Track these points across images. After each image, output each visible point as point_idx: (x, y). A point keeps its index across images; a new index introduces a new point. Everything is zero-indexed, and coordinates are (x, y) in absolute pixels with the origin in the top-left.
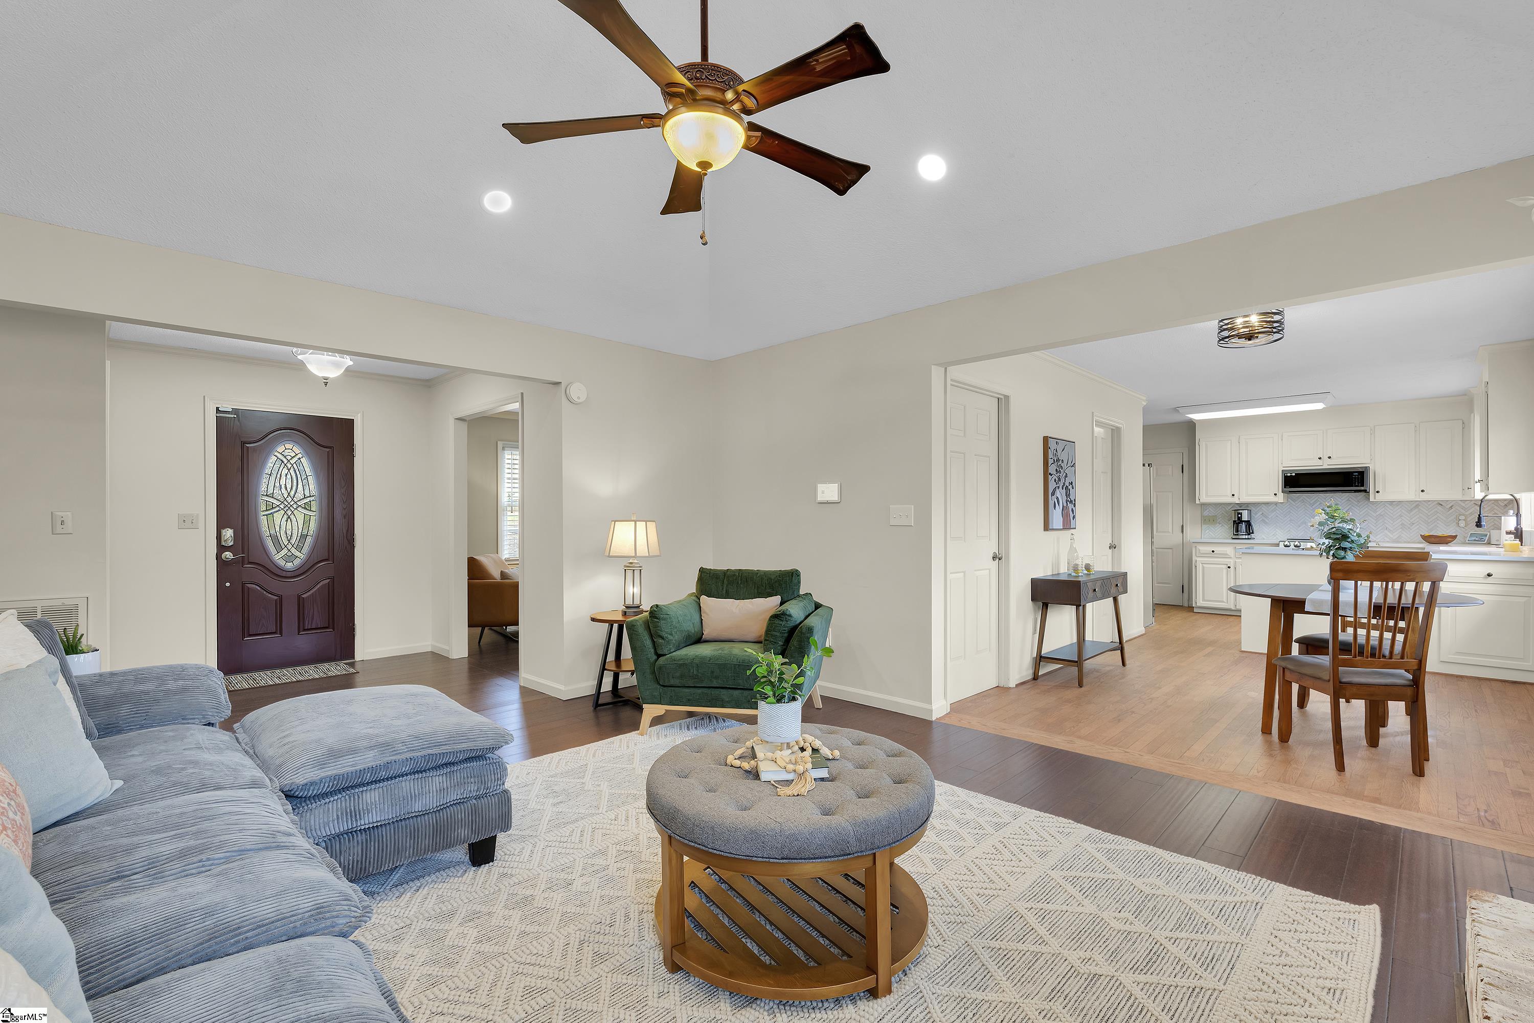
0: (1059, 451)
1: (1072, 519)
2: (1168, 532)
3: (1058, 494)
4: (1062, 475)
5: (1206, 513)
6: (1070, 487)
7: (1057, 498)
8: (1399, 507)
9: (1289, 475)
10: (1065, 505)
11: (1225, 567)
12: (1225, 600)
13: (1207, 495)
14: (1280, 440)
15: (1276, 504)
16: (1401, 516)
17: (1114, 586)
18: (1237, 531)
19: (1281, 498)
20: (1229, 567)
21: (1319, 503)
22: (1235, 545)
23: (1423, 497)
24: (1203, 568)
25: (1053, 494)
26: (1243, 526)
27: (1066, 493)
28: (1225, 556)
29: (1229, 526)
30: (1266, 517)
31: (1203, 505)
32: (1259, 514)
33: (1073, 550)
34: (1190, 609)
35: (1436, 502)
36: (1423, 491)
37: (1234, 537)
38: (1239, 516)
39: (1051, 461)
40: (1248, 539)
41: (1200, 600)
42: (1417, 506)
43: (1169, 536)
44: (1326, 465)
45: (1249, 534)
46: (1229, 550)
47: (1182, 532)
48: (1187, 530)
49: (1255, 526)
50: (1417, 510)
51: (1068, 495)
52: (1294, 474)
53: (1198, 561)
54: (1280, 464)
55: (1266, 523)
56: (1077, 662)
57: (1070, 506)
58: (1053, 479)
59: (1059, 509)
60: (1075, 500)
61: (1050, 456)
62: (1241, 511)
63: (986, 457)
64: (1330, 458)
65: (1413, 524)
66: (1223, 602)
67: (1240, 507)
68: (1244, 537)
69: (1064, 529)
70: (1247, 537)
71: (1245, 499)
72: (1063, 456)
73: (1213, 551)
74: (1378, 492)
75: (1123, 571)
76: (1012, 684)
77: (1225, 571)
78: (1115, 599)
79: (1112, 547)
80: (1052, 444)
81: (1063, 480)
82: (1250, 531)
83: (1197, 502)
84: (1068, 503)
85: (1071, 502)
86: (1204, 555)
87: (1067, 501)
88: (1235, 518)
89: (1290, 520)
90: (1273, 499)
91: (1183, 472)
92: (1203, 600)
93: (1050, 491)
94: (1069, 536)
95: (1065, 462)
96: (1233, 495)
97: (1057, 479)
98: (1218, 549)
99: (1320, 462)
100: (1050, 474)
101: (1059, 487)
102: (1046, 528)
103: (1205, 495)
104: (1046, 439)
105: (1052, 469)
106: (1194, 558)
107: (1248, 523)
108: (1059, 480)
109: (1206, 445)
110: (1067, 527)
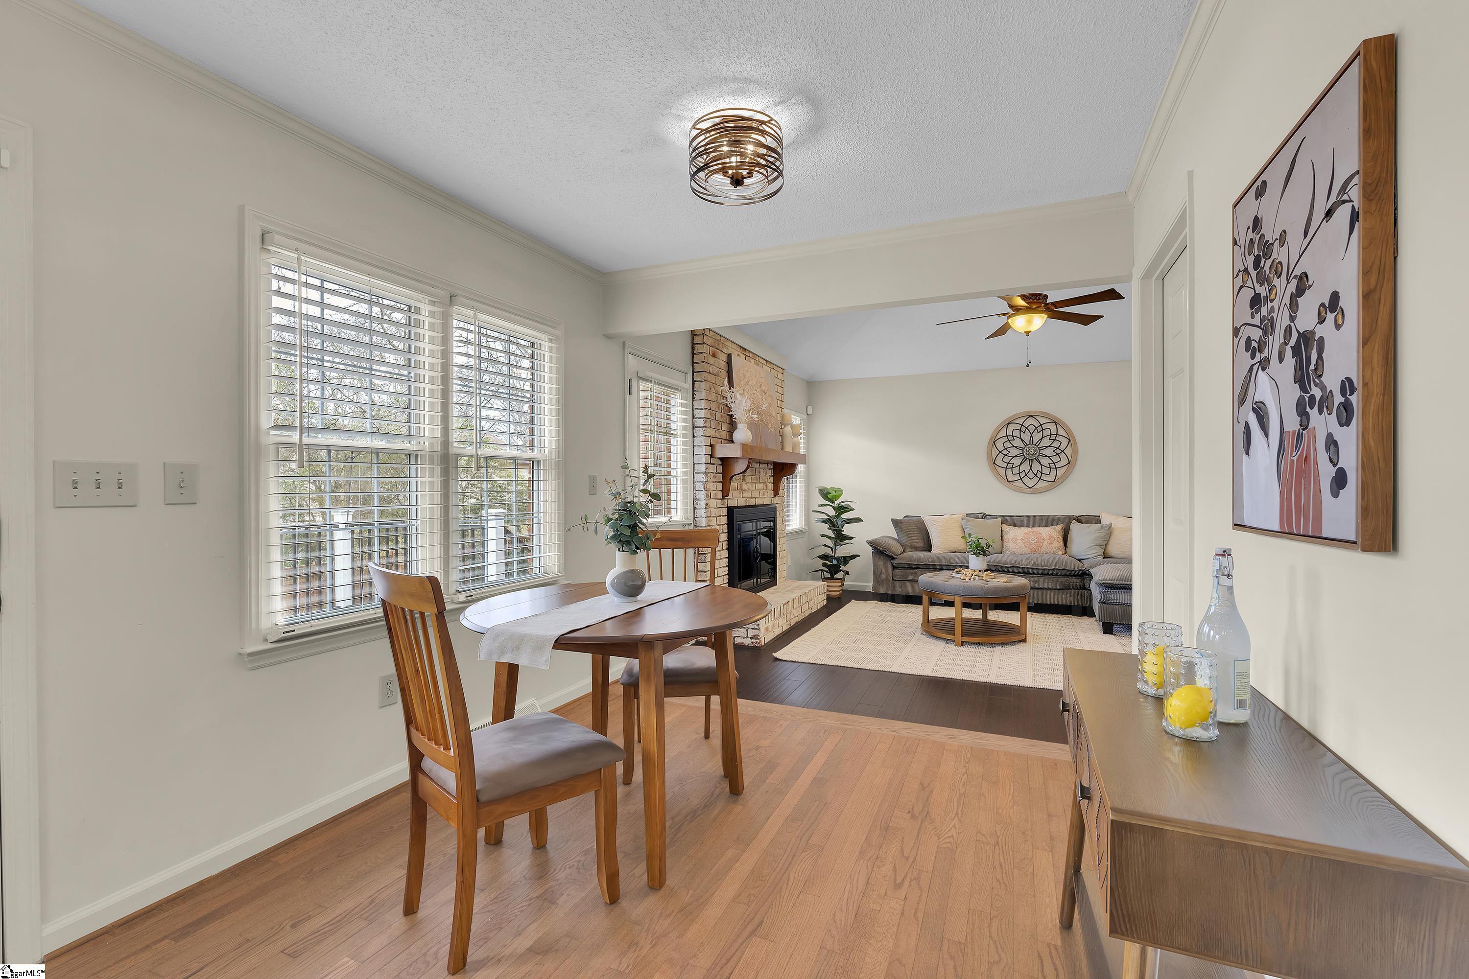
110: (1298, 526)
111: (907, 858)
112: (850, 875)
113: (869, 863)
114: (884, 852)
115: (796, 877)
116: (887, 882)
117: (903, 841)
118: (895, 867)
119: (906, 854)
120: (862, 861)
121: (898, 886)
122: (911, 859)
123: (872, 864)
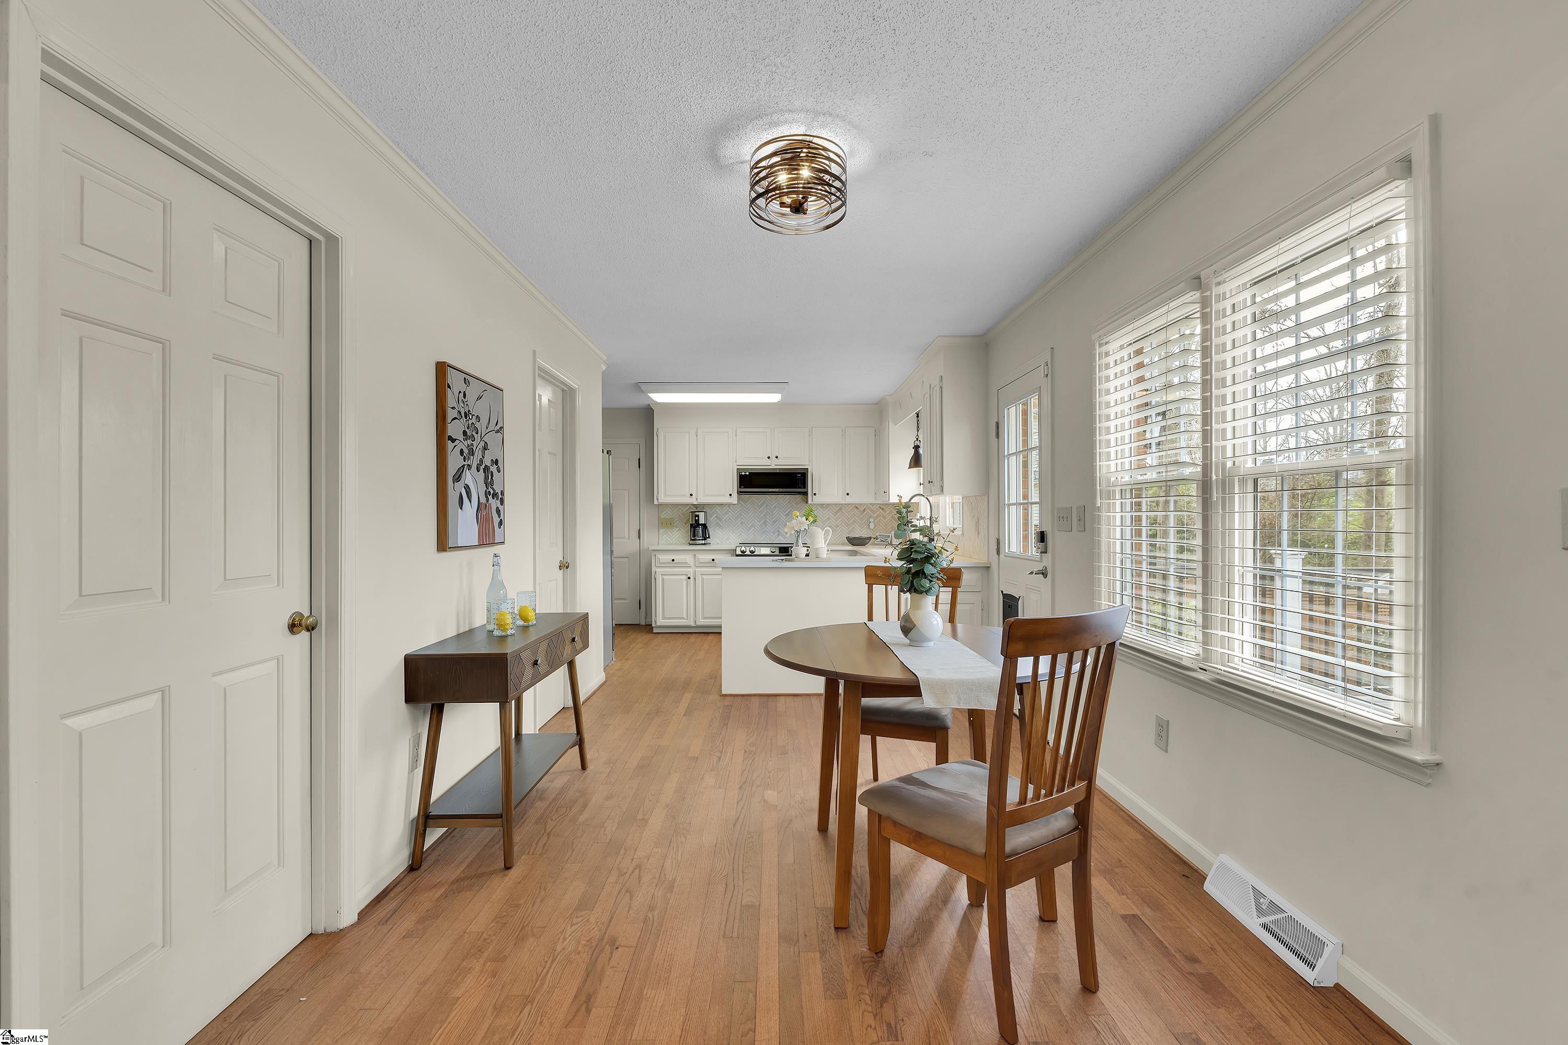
0: (471, 398)
1: (496, 525)
2: (625, 538)
3: (468, 478)
4: (478, 445)
5: (663, 516)
6: (493, 469)
7: (467, 488)
8: (827, 510)
9: (743, 473)
10: (483, 500)
11: (685, 577)
12: (685, 616)
13: (665, 495)
14: (734, 436)
15: (729, 505)
16: (829, 519)
17: (568, 641)
18: (694, 536)
19: (734, 500)
20: (689, 578)
21: (765, 505)
22: (695, 553)
23: (848, 500)
24: (663, 580)
25: (457, 478)
26: (700, 529)
27: (486, 478)
28: (685, 565)
29: (686, 530)
30: (720, 520)
31: (659, 505)
32: (714, 517)
33: (496, 584)
34: (648, 628)
35: (854, 505)
36: (848, 494)
37: (692, 542)
38: (697, 518)
39: (451, 414)
40: (705, 544)
41: (660, 620)
42: (840, 509)
43: (626, 543)
44: (774, 465)
45: (705, 539)
46: (688, 558)
47: (639, 537)
48: (645, 534)
49: (711, 530)
50: (840, 513)
51: (488, 483)
52: (748, 474)
53: (658, 571)
54: (734, 461)
55: (720, 526)
56: (500, 816)
57: (494, 503)
58: (457, 450)
59: (470, 509)
60: (502, 493)
61: (451, 401)
62: (697, 513)
63: (271, 373)
64: (777, 457)
65: (838, 526)
66: (683, 618)
67: (697, 508)
68: (701, 542)
69: (481, 545)
70: (703, 542)
71: (703, 500)
72: (479, 409)
73: (673, 560)
74: (815, 494)
75: (580, 609)
76: (348, 917)
77: (685, 583)
78: (571, 665)
79: (564, 566)
80: (454, 379)
81: (478, 454)
82: (706, 536)
83: (656, 502)
84: (490, 498)
85: (495, 495)
86: (664, 565)
87: (487, 494)
88: (692, 520)
89: (741, 523)
90: (727, 500)
91: (639, 467)
92: (664, 618)
93: (452, 471)
94: (490, 559)
95: (484, 421)
96: (691, 495)
97: (466, 451)
98: (678, 557)
99: (768, 462)
100: (450, 438)
101: (469, 467)
102: (443, 544)
103: (664, 495)
104: (442, 369)
105: (455, 429)
106: (654, 569)
107: (705, 526)
108: (472, 453)
109: (665, 437)
110: (486, 542)
111: (627, 891)
112: (679, 866)
113: (664, 879)
114: (649, 893)
115: (723, 855)
116: (647, 867)
117: (630, 907)
118: (640, 881)
119: (628, 895)
120: (670, 879)
121: (639, 866)
122: (623, 891)
123: (661, 879)
